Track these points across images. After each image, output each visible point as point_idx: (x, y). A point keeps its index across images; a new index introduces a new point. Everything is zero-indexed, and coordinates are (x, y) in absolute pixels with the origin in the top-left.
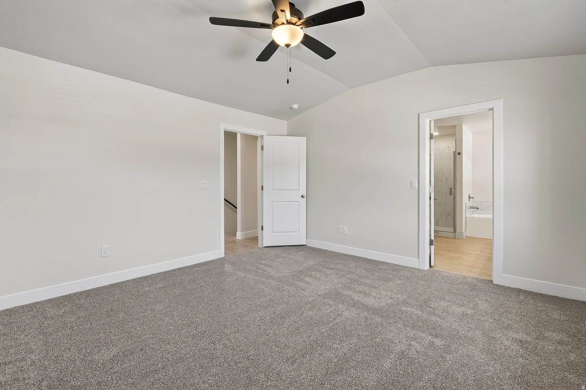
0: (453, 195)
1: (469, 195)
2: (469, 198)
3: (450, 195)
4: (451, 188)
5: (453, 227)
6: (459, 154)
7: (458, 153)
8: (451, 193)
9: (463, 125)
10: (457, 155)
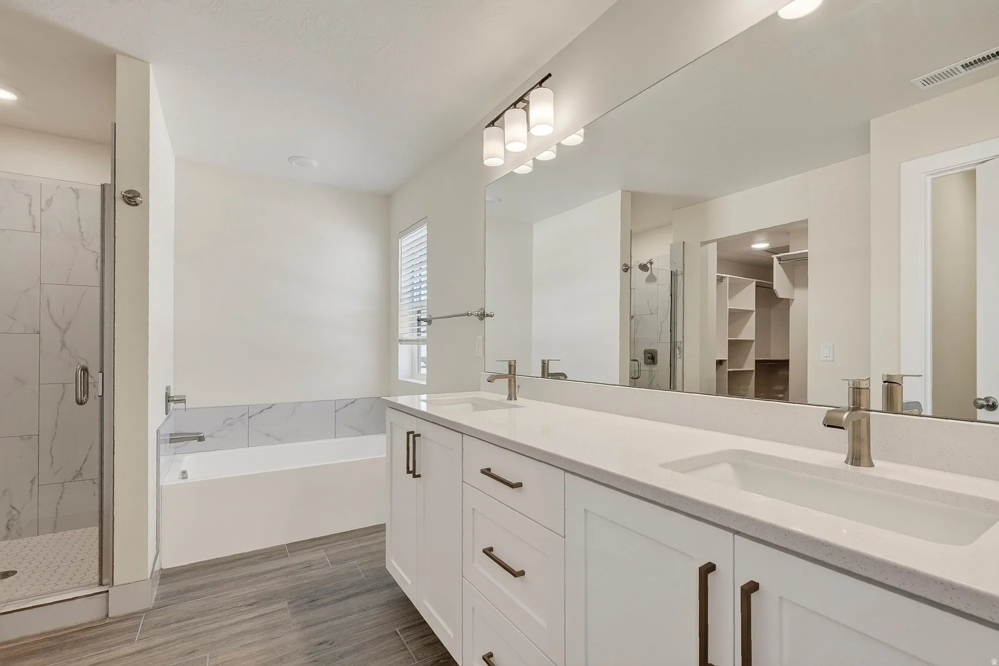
0: (93, 403)
1: (168, 388)
2: (168, 399)
3: (80, 403)
4: (85, 370)
5: (97, 523)
6: (131, 199)
7: (128, 192)
8: (86, 392)
9: (150, 64)
10: (121, 205)
